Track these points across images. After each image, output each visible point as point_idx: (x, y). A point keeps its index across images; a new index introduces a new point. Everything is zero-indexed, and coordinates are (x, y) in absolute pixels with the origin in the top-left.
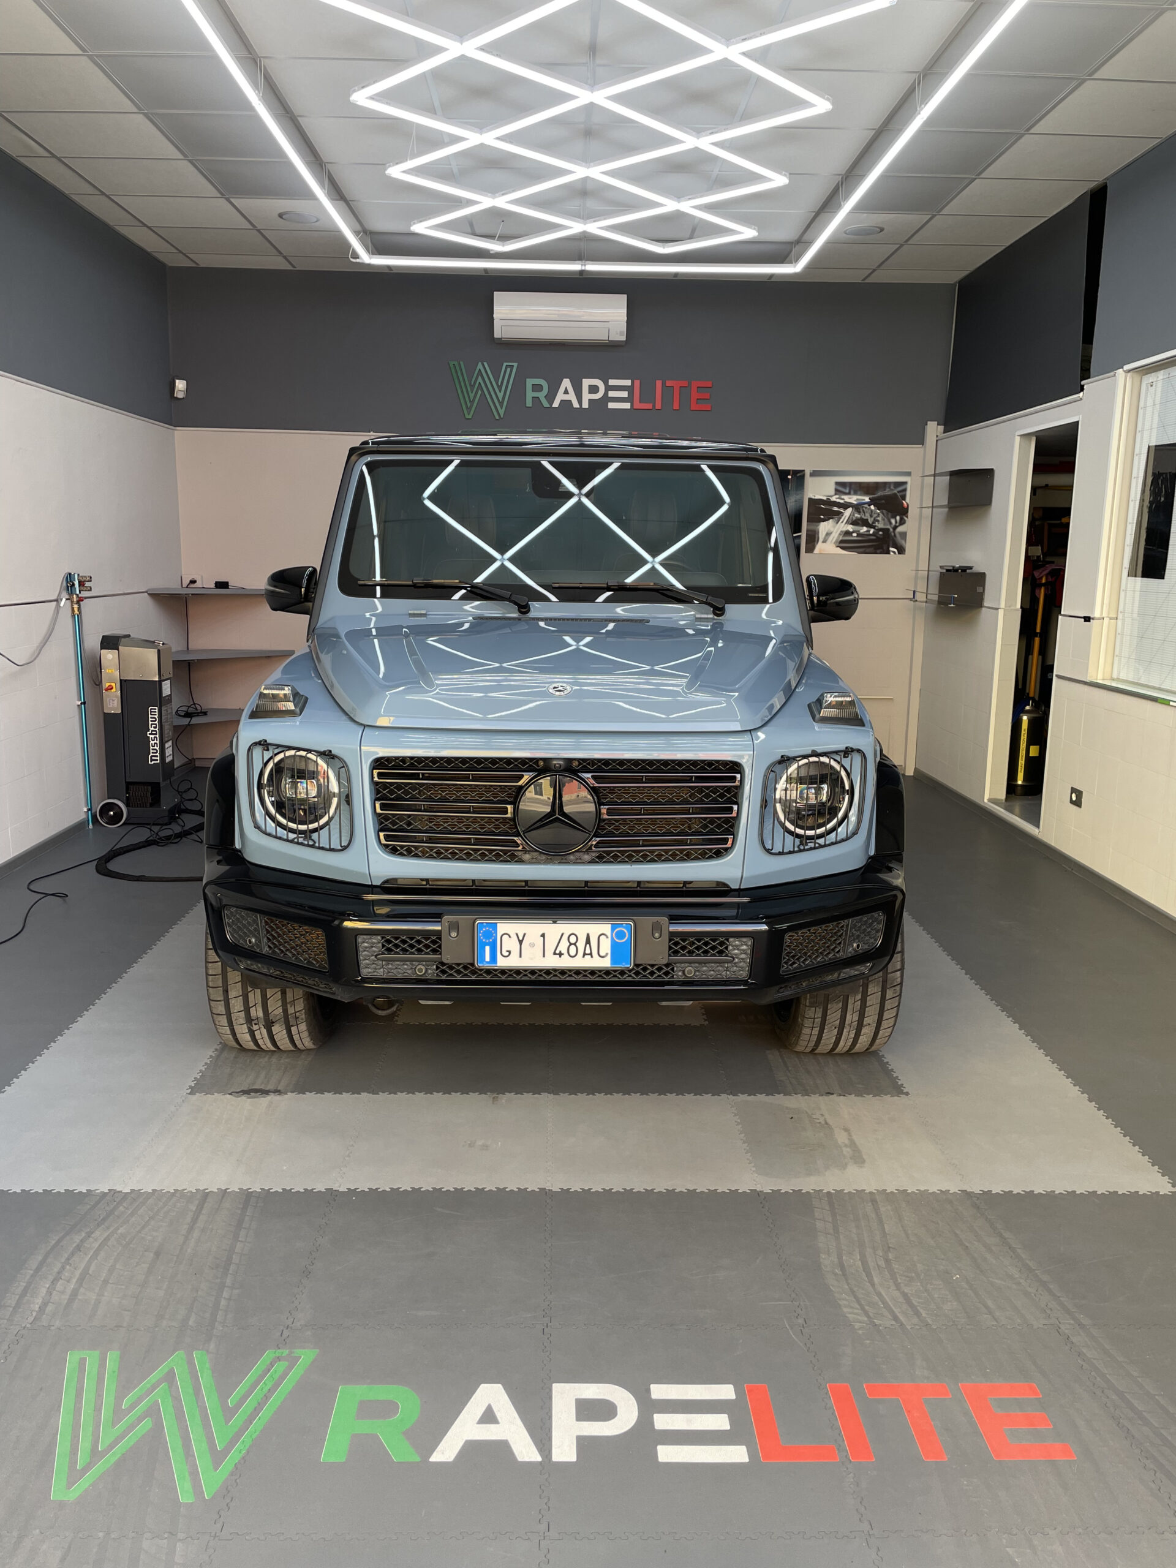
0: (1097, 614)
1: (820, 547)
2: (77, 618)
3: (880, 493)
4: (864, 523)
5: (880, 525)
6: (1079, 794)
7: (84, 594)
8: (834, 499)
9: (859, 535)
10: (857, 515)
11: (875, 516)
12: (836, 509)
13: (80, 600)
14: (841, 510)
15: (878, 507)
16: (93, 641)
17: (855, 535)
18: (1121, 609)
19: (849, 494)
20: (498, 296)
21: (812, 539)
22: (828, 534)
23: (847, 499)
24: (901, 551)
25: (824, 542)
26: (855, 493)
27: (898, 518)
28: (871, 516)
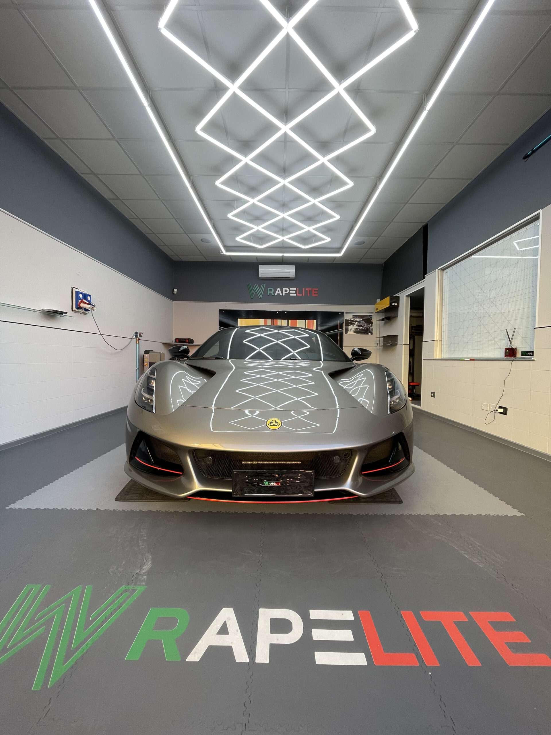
0: (435, 339)
1: (349, 333)
2: (138, 344)
3: (365, 318)
4: (361, 326)
5: (365, 327)
6: (434, 393)
7: (140, 338)
8: (352, 319)
9: (360, 329)
10: (359, 324)
11: (364, 324)
12: (353, 322)
13: (139, 339)
14: (355, 323)
15: (365, 322)
16: (142, 352)
17: (359, 329)
18: (442, 337)
19: (356, 318)
20: (260, 266)
21: (347, 330)
22: (351, 329)
23: (356, 319)
24: (372, 334)
25: (350, 331)
26: (358, 318)
27: (370, 325)
28: (363, 324)
